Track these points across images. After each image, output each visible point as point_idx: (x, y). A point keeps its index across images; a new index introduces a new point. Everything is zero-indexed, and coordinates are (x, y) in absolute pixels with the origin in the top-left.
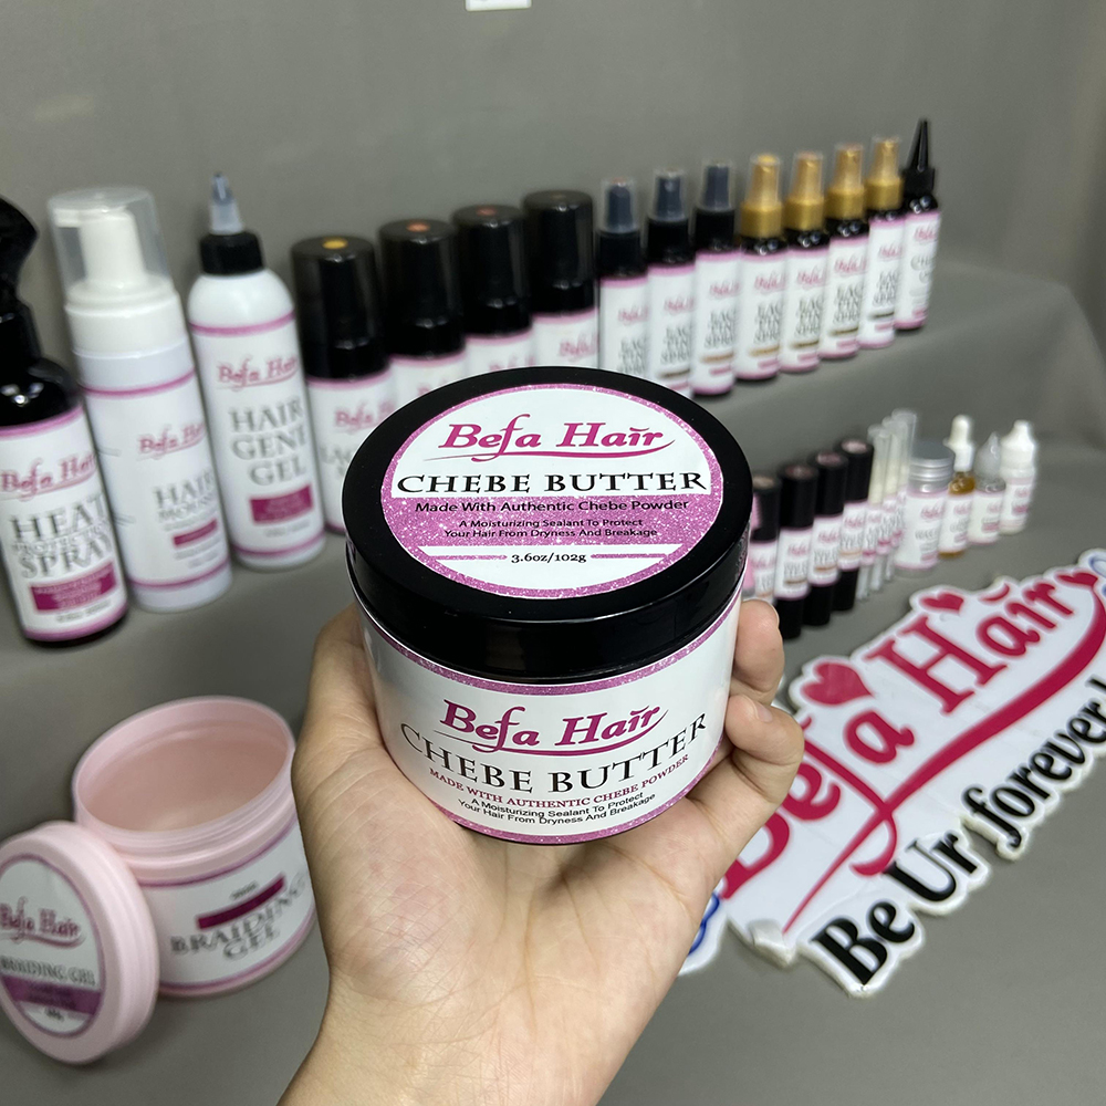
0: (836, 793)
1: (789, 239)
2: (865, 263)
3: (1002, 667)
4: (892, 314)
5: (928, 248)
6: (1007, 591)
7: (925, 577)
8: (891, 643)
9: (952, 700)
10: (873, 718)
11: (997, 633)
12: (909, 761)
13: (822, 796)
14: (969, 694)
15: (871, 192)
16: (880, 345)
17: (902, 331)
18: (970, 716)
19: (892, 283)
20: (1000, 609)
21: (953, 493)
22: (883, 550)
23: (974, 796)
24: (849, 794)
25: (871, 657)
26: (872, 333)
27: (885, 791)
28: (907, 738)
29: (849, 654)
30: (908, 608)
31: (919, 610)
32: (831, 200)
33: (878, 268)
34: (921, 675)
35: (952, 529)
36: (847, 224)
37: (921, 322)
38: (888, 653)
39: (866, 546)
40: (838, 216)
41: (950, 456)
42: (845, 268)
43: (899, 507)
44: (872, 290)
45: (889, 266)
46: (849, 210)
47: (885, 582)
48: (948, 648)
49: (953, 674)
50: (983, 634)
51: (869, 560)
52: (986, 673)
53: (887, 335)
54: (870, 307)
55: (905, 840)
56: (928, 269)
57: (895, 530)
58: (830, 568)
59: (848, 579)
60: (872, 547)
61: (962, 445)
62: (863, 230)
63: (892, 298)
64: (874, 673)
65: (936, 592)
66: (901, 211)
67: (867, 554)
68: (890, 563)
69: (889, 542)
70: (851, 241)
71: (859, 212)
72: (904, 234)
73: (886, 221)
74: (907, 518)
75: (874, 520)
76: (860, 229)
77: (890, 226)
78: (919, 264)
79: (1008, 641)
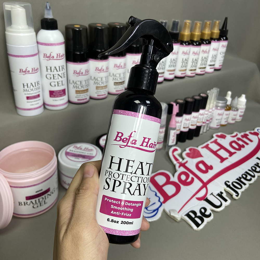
0: (193, 180)
22: (208, 122)
39: (204, 121)
51: (204, 124)
57: (211, 117)
58: (195, 125)
59: (199, 128)
60: (205, 121)
61: (229, 98)
65: (219, 134)
67: (204, 123)
68: (209, 126)
69: (209, 120)
74: (214, 115)
75: (206, 114)
79: (237, 147)
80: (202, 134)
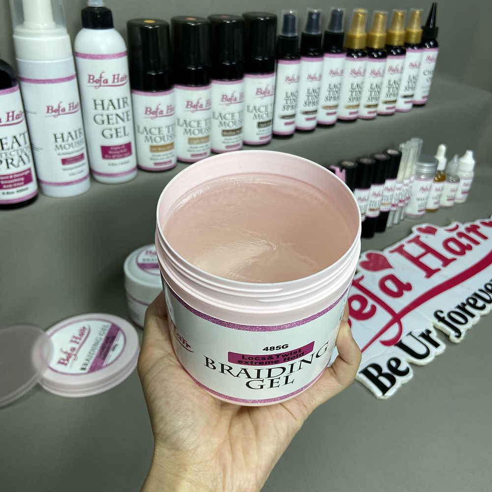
0: (374, 310)
1: (368, 52)
2: (402, 68)
3: (454, 259)
4: (412, 96)
5: (431, 66)
6: (457, 227)
7: (419, 219)
8: (402, 246)
9: (430, 272)
10: (393, 278)
11: (452, 245)
12: (408, 298)
13: (367, 309)
14: (438, 270)
15: (407, 35)
16: (406, 110)
17: (416, 106)
18: (437, 280)
19: (414, 80)
20: (454, 235)
21: (435, 181)
22: (401, 205)
23: (439, 314)
24: (380, 309)
25: (392, 252)
26: (402, 105)
27: (397, 310)
28: (408, 287)
29: (382, 250)
30: (411, 232)
31: (416, 233)
32: (389, 36)
33: (408, 72)
34: (416, 261)
35: (433, 198)
36: (396, 49)
37: (426, 101)
38: (400, 250)
39: (393, 202)
40: (392, 44)
41: (436, 162)
42: (393, 70)
43: (411, 185)
44: (404, 83)
45: (413, 72)
46: (396, 42)
47: (400, 221)
48: (429, 250)
49: (431, 261)
50: (446, 244)
51: (394, 209)
52: (446, 262)
53: (409, 106)
54: (402, 92)
55: (405, 331)
56: (431, 76)
57: (407, 195)
58: (376, 209)
59: (384, 216)
60: (396, 202)
61: (441, 158)
62: (403, 53)
63: (413, 88)
64: (394, 258)
65: (424, 226)
66: (421, 46)
67: (393, 205)
68: (403, 211)
69: (404, 201)
70: (397, 57)
71: (401, 43)
72: (421, 57)
73: (414, 49)
74: (413, 190)
75: (398, 189)
76: (402, 51)
77: (415, 52)
78: (427, 73)
79: (457, 249)
80: (390, 228)
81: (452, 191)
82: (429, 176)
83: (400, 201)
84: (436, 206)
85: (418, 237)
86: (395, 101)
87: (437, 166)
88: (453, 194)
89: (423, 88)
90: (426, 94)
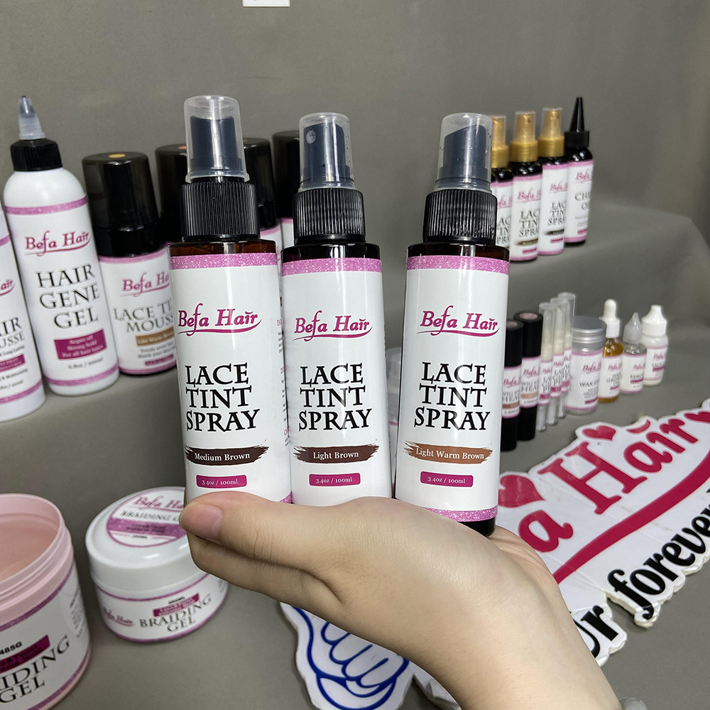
2: (540, 193)
3: (643, 479)
4: (562, 231)
5: (586, 186)
6: (648, 423)
7: (588, 415)
8: (561, 461)
9: (603, 503)
10: (542, 517)
11: (639, 455)
12: (567, 550)
14: (617, 499)
15: (542, 145)
16: (554, 252)
17: (570, 244)
19: (561, 208)
20: (642, 437)
21: (608, 355)
23: (616, 576)
25: (542, 472)
26: (548, 244)
28: (567, 532)
29: (527, 471)
30: (574, 437)
31: (582, 438)
32: (513, 150)
33: (550, 198)
34: (581, 485)
35: (608, 381)
36: (526, 166)
37: (586, 236)
38: (558, 470)
39: (541, 391)
40: (520, 161)
41: (603, 327)
43: (567, 363)
44: (546, 215)
45: (558, 197)
46: (525, 157)
47: (558, 419)
48: (602, 465)
49: (605, 485)
50: (629, 456)
51: (544, 401)
52: (630, 484)
53: (559, 246)
54: (545, 226)
56: (587, 200)
57: (564, 379)
58: (513, 405)
59: (529, 413)
60: (547, 392)
61: (611, 320)
62: (538, 171)
63: (562, 220)
64: (546, 484)
65: (594, 426)
66: (566, 159)
67: (543, 397)
68: (561, 404)
69: (559, 389)
70: (529, 177)
71: (533, 158)
72: (568, 175)
73: (555, 164)
74: (572, 371)
75: (547, 371)
76: (536, 169)
77: (557, 168)
78: (580, 197)
79: (647, 461)
80: (542, 431)
81: (637, 367)
82: (595, 348)
83: (553, 389)
84: (614, 393)
85: (585, 444)
86: (536, 241)
87: (604, 332)
88: (639, 372)
89: (577, 218)
90: (584, 227)
